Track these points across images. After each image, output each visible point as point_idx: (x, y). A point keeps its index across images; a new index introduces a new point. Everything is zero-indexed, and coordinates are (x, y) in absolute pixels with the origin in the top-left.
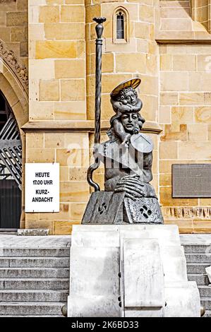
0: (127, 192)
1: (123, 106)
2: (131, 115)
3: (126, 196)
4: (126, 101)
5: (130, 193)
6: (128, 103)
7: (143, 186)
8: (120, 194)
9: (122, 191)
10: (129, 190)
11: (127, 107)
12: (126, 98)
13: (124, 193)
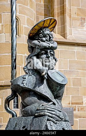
0: (49, 116)
1: (41, 43)
2: (49, 51)
3: (48, 120)
4: (44, 39)
5: (52, 117)
6: (46, 40)
7: (60, 112)
8: (42, 118)
9: (44, 115)
10: (50, 115)
11: (45, 44)
12: (45, 36)
13: (47, 118)
